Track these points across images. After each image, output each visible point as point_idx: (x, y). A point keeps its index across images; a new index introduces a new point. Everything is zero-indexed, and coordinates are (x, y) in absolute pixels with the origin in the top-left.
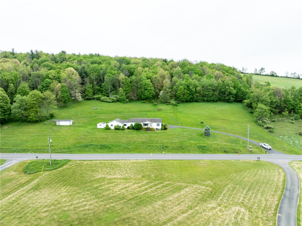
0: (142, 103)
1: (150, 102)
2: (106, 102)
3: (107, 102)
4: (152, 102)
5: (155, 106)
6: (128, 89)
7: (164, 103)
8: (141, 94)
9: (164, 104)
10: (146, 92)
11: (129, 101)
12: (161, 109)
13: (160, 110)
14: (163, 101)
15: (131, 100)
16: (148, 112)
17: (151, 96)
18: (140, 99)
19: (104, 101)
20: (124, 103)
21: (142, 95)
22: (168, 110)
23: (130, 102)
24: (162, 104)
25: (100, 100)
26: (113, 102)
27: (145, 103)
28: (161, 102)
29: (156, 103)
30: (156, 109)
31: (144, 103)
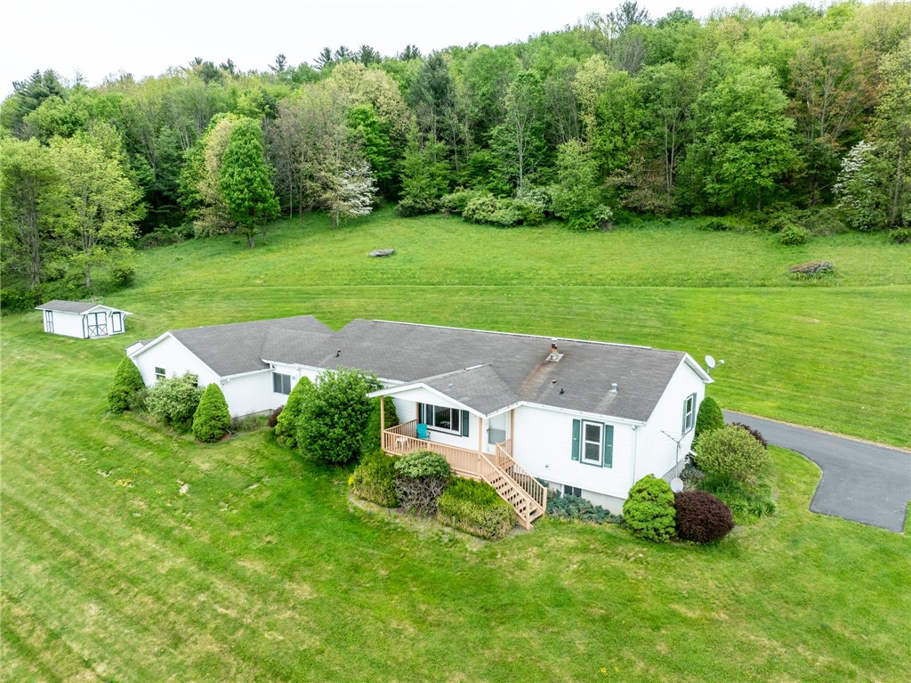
0: (700, 229)
1: (761, 223)
2: (487, 222)
3: (492, 223)
4: (773, 223)
5: (789, 252)
6: (620, 144)
7: (870, 228)
8: (699, 170)
9: (865, 238)
10: (733, 150)
11: (619, 221)
12: (829, 271)
13: (810, 275)
14: (861, 213)
15: (630, 214)
16: (708, 285)
17: (769, 183)
18: (698, 209)
19: (478, 222)
20: (583, 228)
21: (709, 178)
22: (890, 281)
23: (628, 222)
24: (851, 237)
25: (459, 214)
26: (519, 223)
27: (721, 233)
28: (849, 224)
29: (799, 230)
30: (783, 269)
31: (720, 228)
